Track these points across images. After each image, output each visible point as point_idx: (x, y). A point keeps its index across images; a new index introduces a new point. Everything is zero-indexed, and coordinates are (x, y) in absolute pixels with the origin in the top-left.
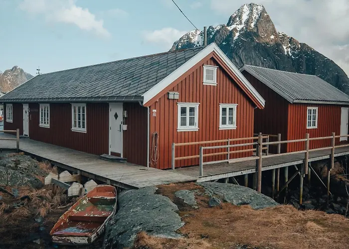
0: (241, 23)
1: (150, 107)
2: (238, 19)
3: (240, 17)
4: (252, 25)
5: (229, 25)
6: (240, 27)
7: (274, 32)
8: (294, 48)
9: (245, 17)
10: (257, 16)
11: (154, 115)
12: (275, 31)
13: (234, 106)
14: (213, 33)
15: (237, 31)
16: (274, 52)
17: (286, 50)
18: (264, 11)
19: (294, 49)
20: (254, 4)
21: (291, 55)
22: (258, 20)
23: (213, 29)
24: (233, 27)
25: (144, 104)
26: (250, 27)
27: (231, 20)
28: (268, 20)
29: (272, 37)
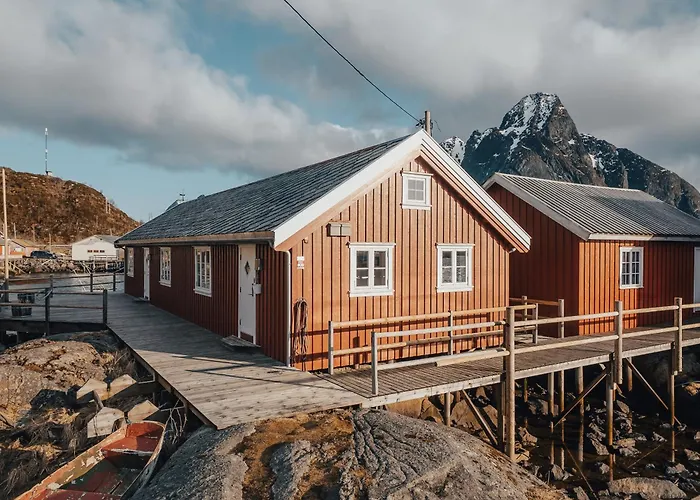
0: (522, 124)
1: (291, 251)
2: (516, 118)
3: (520, 114)
4: (540, 126)
5: (503, 127)
6: (521, 130)
7: (574, 134)
8: (609, 156)
9: (528, 115)
10: (548, 112)
11: (301, 266)
12: (576, 133)
13: (468, 248)
14: (479, 141)
15: (515, 136)
16: (575, 165)
17: (594, 161)
18: (558, 103)
19: (608, 159)
20: (542, 94)
21: (603, 167)
22: (549, 119)
23: (479, 134)
24: (510, 130)
25: (276, 245)
26: (537, 128)
27: (508, 120)
28: (565, 117)
29: (572, 142)
